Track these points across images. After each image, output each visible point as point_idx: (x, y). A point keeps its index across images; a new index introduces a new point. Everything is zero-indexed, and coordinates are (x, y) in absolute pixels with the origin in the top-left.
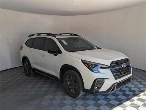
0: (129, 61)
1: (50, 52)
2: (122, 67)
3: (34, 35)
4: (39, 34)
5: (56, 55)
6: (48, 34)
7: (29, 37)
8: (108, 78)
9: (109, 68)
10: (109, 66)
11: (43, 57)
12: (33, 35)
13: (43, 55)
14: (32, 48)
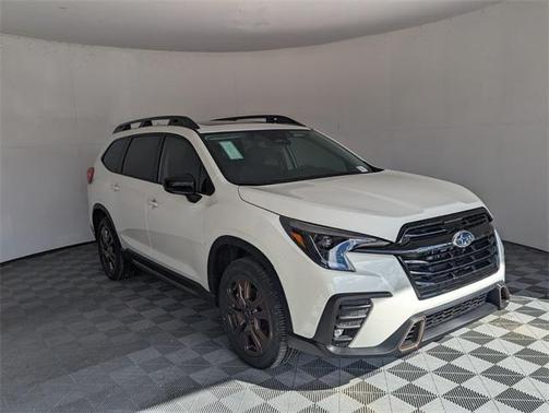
0: (490, 220)
1: (170, 187)
2: (455, 247)
3: (132, 126)
4: (147, 123)
5: (194, 199)
6: (175, 121)
7: (114, 132)
8: (387, 294)
9: (391, 249)
10: (392, 243)
11: (154, 206)
12: (127, 127)
13: (154, 201)
14: (121, 173)
